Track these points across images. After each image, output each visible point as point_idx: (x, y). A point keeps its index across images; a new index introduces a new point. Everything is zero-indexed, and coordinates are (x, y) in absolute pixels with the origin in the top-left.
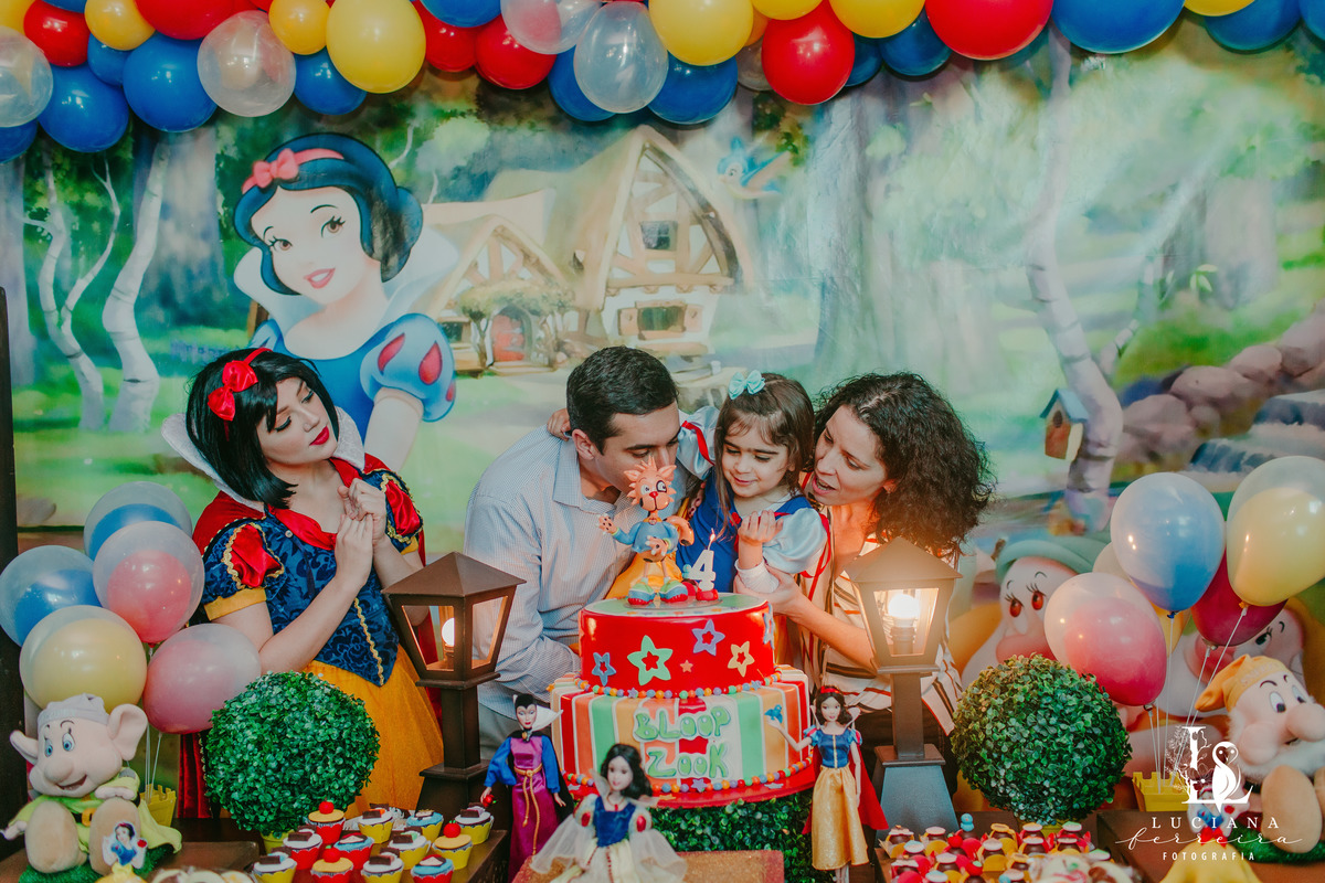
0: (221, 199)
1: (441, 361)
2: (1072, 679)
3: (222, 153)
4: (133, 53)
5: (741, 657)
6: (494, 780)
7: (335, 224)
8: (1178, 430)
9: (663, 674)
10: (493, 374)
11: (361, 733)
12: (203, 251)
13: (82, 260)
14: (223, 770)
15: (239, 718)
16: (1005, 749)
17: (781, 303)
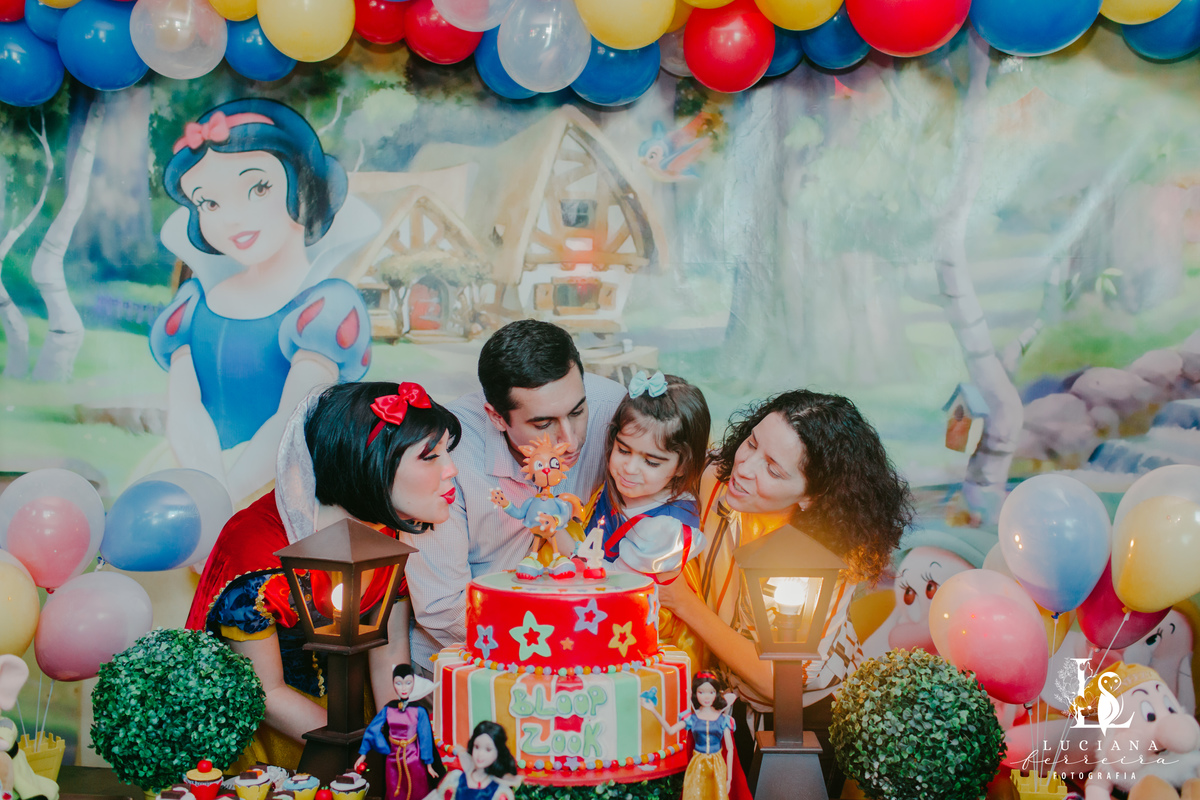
0: (152, 157)
1: (358, 326)
2: (951, 675)
3: (156, 113)
4: (68, 12)
5: (622, 637)
6: (368, 749)
7: (262, 187)
8: (1076, 430)
9: (544, 650)
10: (408, 341)
11: (246, 693)
12: (132, 207)
13: (15, 211)
14: (105, 724)
15: (124, 672)
16: (879, 742)
17: (695, 284)
